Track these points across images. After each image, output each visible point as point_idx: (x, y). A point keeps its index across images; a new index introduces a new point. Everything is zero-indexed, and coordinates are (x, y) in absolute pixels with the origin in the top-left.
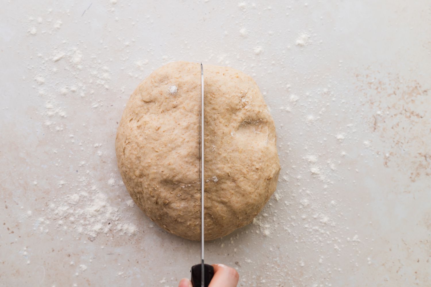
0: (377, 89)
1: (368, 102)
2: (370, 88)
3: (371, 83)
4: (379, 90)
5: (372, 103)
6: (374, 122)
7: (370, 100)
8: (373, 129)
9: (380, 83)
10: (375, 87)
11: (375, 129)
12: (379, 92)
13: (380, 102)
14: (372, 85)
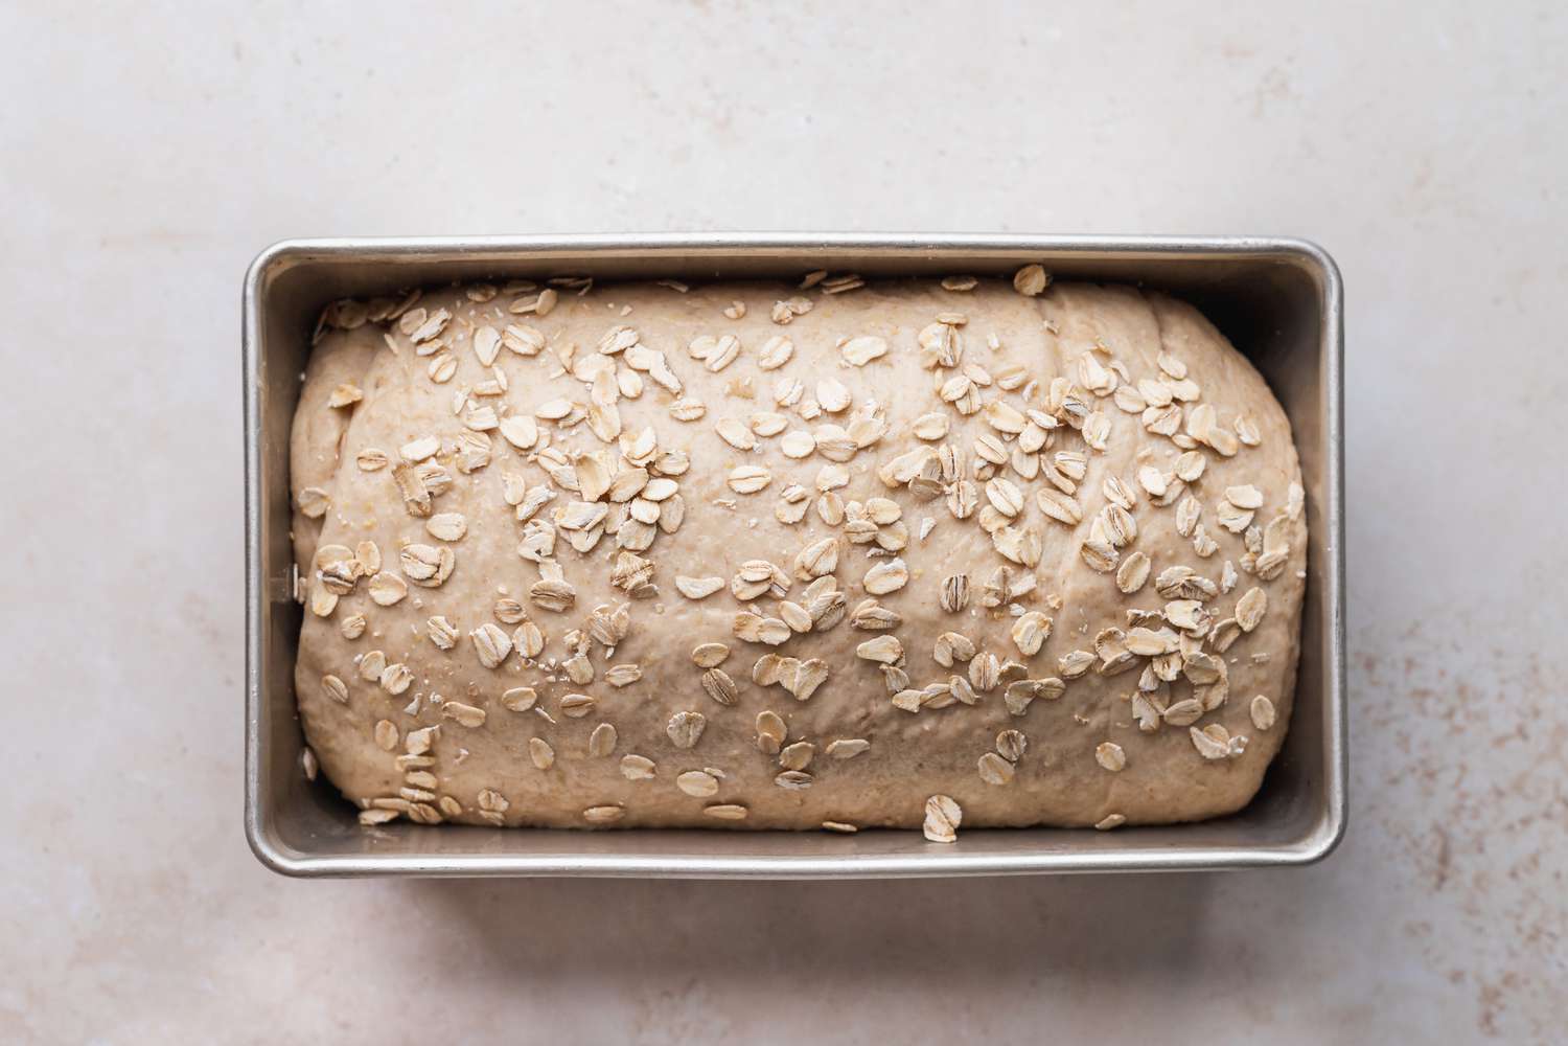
0: (1450, 714)
1: (1413, 770)
2: (1423, 712)
3: (1424, 694)
4: (1459, 719)
5: (1431, 775)
6: (1437, 850)
7: (1423, 762)
8: (1434, 879)
9: (1462, 691)
10: (1443, 709)
11: (1442, 878)
12: (1458, 730)
13: (1463, 768)
14: (1430, 703)
